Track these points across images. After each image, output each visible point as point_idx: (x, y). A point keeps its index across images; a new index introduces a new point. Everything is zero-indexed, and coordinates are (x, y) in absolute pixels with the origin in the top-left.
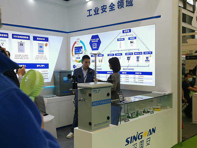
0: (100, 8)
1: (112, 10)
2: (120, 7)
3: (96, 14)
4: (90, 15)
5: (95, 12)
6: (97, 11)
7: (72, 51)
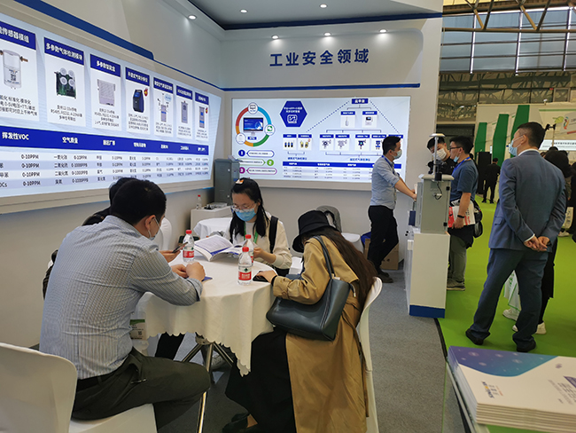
0: (301, 56)
1: (326, 63)
2: (343, 60)
3: (290, 64)
4: (276, 64)
5: (289, 60)
6: (295, 60)
7: (237, 124)
